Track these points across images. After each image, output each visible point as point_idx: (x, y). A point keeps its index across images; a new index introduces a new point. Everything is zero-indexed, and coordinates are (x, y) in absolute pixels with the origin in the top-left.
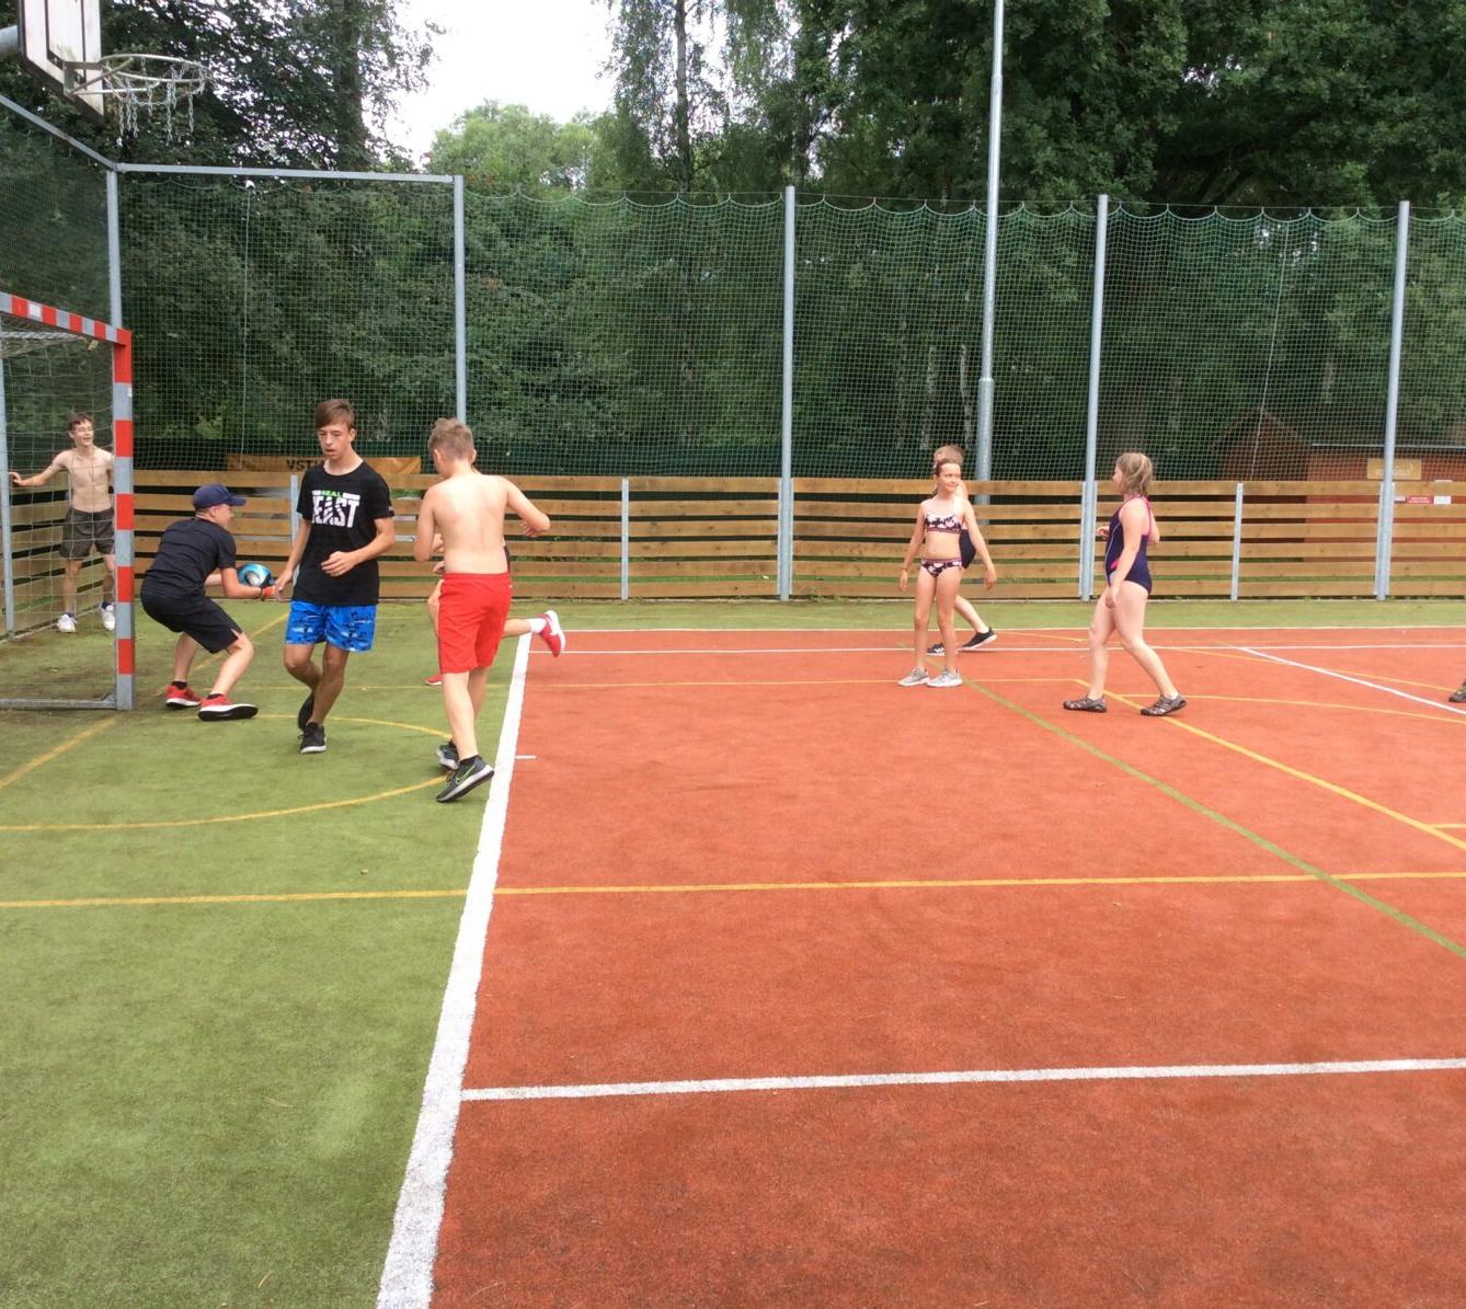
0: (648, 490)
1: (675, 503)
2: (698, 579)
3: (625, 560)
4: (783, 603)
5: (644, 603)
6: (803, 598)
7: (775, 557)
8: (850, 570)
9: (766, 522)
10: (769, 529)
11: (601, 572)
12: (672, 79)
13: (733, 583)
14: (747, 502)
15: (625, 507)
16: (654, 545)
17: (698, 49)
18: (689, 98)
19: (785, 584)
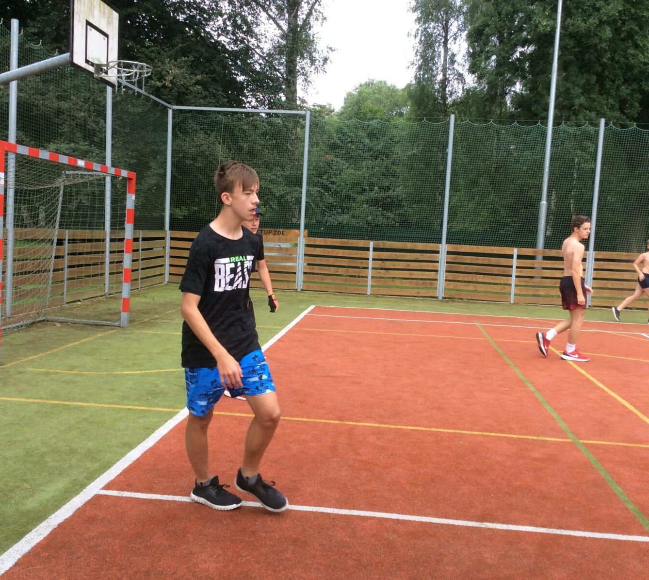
0: (381, 247)
1: (393, 254)
2: (402, 288)
3: (370, 277)
4: (438, 301)
5: (377, 297)
6: (448, 299)
7: (437, 280)
8: (471, 287)
9: (433, 264)
10: (434, 267)
11: (359, 282)
12: (440, 68)
13: (417, 290)
14: (425, 254)
15: (371, 254)
16: (383, 271)
17: (453, 55)
18: (447, 76)
19: (441, 292)
